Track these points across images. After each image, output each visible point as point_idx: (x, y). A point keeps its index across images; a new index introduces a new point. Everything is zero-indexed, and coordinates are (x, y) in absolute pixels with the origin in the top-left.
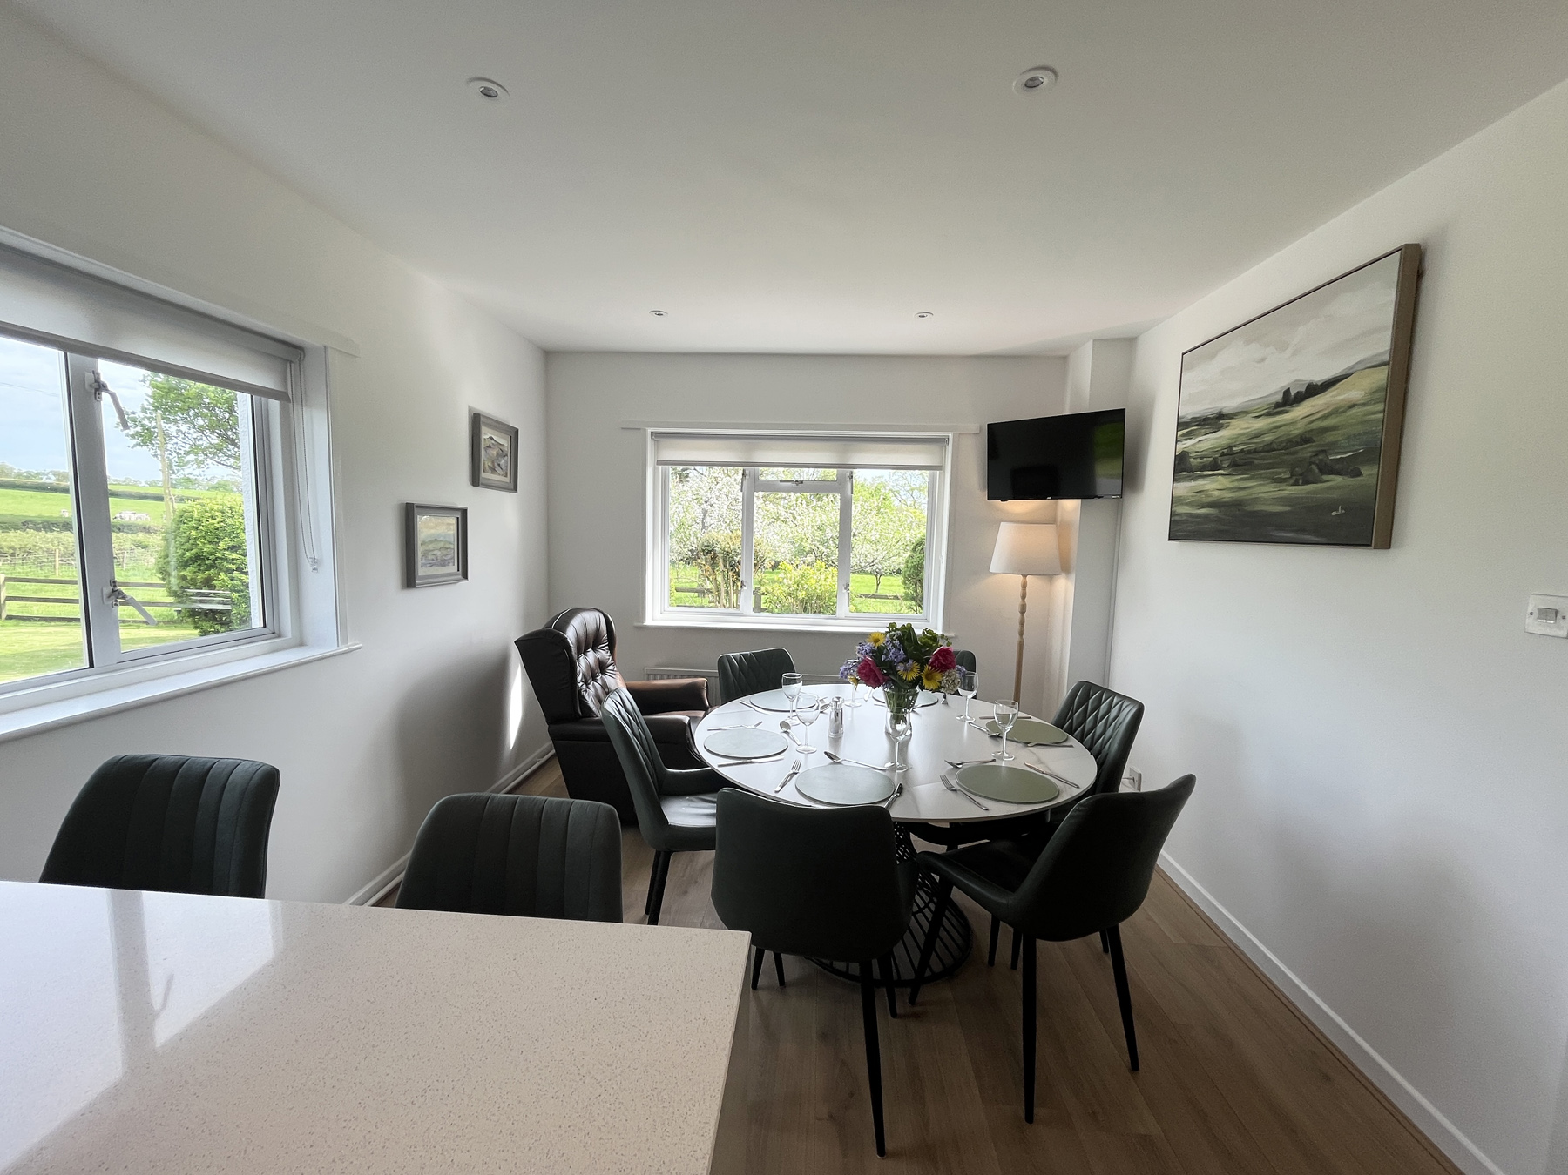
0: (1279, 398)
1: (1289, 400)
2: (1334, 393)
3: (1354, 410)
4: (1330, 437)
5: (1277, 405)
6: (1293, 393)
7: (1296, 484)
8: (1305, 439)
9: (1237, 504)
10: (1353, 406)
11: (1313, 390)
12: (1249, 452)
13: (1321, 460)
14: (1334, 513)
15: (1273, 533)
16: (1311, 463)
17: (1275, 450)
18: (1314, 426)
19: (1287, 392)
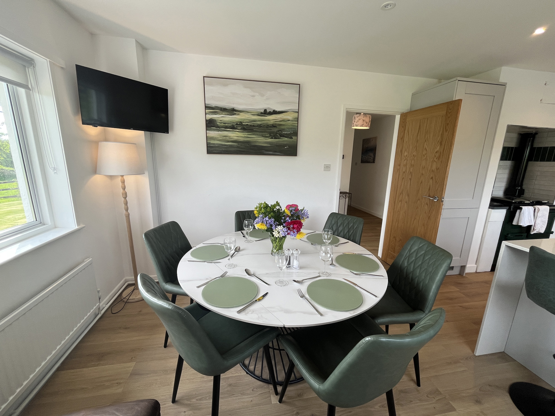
0: (263, 111)
1: (265, 113)
2: (283, 115)
3: (289, 122)
4: (283, 127)
5: (262, 113)
6: (268, 111)
7: (272, 138)
8: (274, 126)
9: (248, 142)
10: (289, 120)
11: (275, 112)
12: (251, 126)
13: (280, 133)
14: (286, 147)
15: (264, 152)
16: (277, 133)
17: (262, 127)
18: (276, 123)
19: (265, 110)
